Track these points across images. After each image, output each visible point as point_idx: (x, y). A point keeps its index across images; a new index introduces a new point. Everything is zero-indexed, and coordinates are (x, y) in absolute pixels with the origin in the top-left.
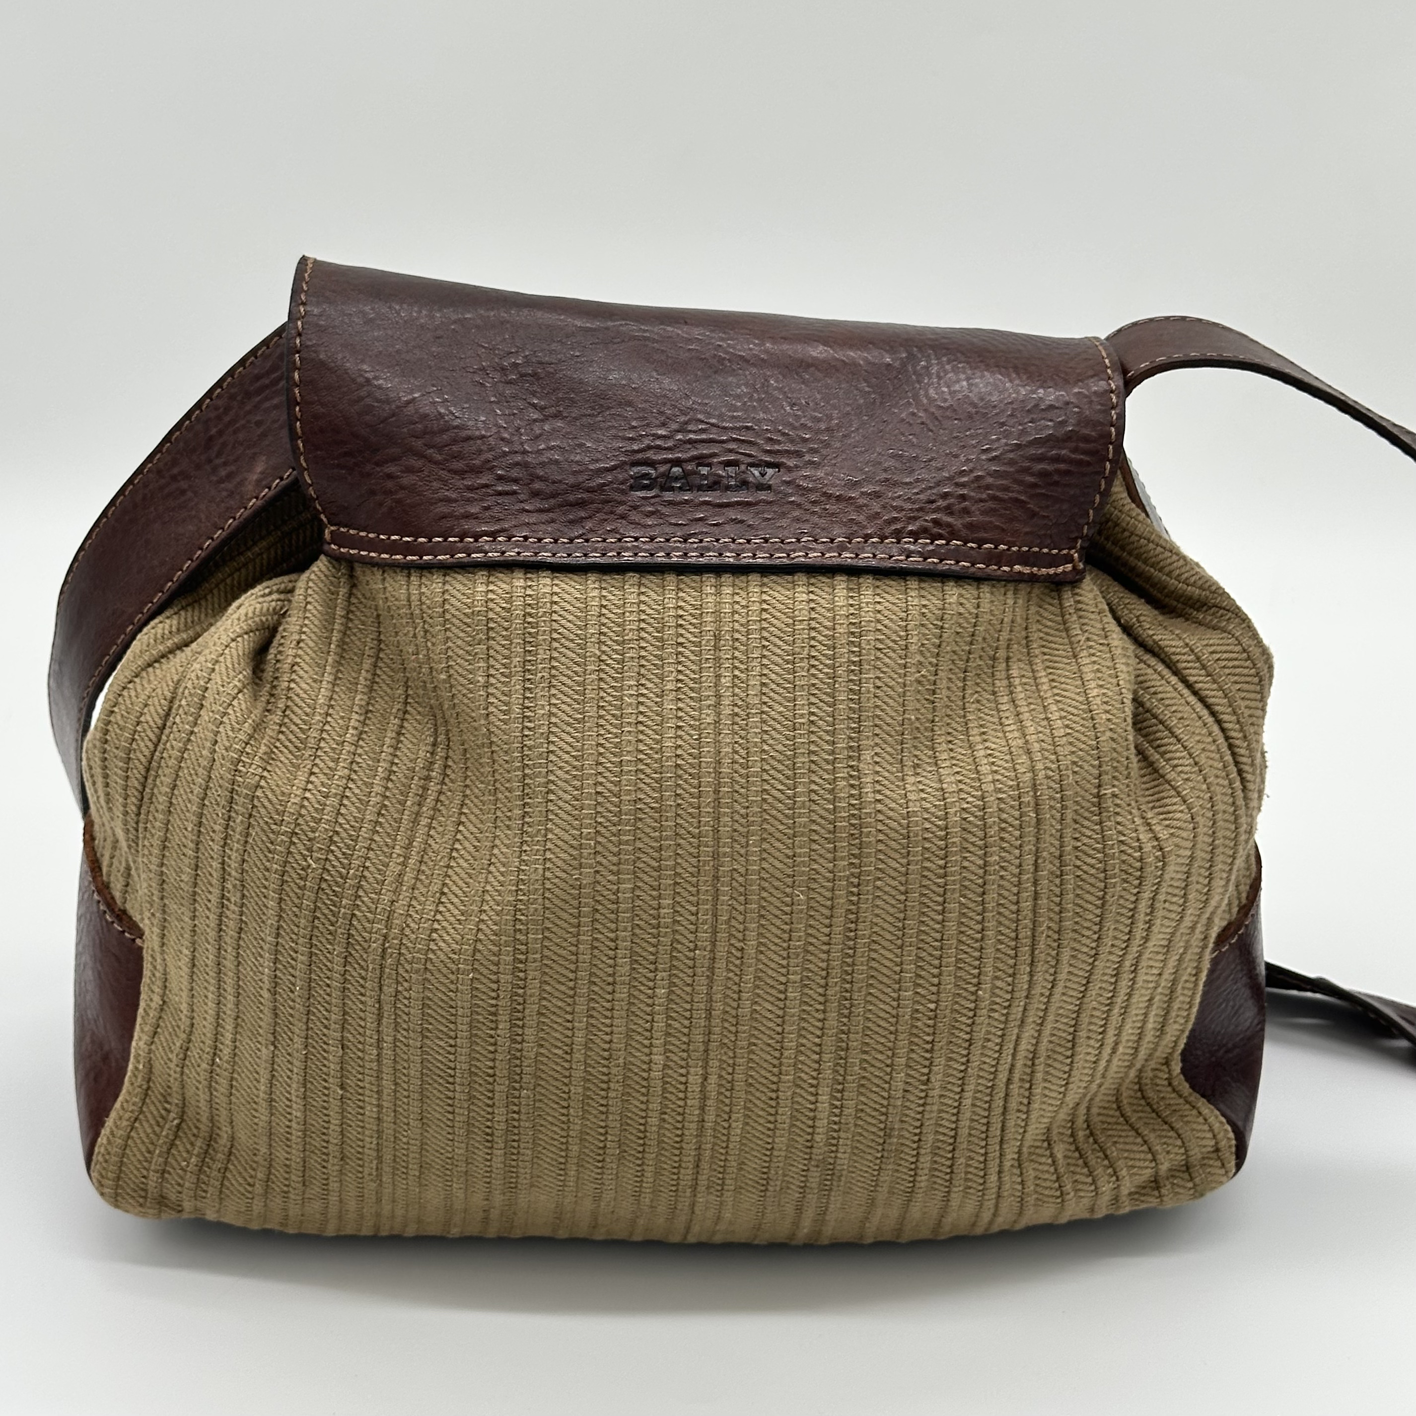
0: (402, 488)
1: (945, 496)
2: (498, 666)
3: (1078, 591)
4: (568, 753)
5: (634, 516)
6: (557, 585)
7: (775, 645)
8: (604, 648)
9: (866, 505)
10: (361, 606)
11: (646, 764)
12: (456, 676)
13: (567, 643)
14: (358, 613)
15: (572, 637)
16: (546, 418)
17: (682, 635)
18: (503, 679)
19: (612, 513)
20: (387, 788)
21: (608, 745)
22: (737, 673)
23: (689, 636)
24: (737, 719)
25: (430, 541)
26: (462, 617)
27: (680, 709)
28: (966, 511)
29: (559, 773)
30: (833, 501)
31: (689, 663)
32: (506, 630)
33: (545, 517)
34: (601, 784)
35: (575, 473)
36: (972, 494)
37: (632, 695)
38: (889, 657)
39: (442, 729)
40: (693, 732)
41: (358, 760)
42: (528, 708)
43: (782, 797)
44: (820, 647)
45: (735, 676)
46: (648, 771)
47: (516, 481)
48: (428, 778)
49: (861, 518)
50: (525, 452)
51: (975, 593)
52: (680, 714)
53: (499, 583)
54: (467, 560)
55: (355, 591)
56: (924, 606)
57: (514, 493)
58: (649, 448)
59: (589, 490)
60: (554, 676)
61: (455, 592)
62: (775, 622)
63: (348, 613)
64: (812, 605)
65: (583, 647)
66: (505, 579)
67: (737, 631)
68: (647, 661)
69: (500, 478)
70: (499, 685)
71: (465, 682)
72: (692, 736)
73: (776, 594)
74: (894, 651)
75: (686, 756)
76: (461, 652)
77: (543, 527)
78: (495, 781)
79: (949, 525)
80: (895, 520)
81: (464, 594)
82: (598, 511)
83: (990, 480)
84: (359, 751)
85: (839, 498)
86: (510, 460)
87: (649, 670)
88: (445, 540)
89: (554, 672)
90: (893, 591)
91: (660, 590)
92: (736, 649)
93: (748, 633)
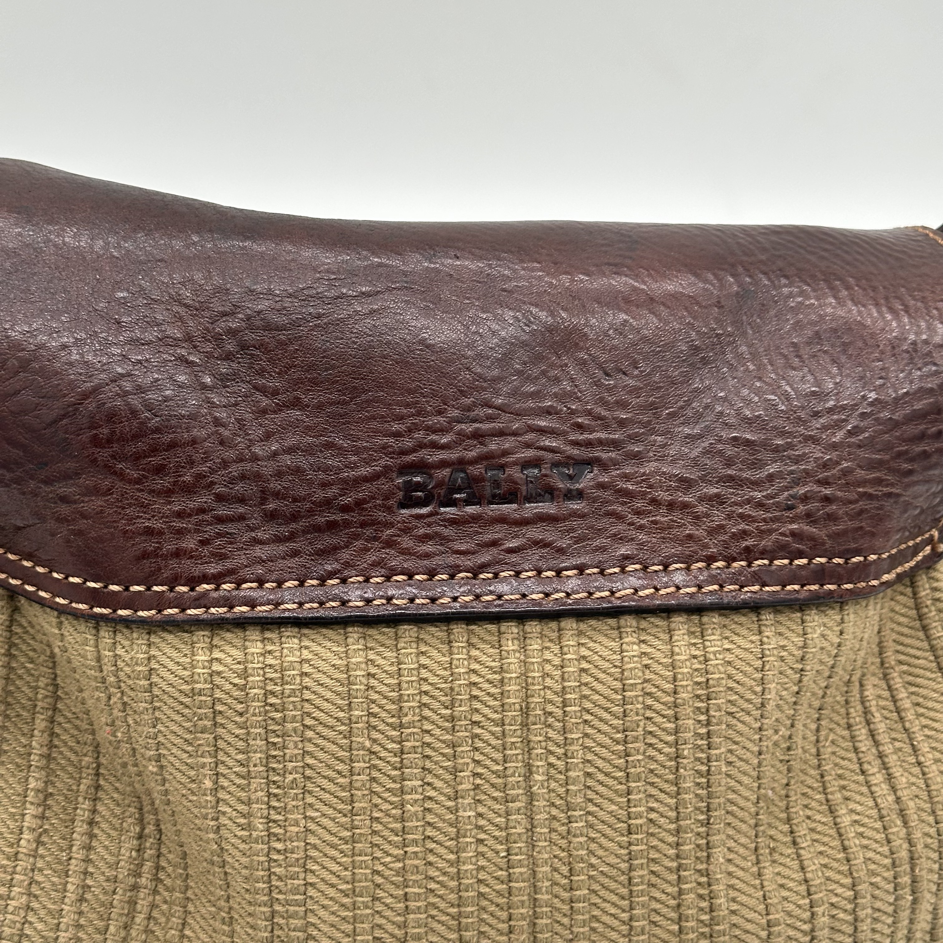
0: (84, 516)
1: (805, 499)
2: (231, 763)
3: (934, 574)
4: (333, 886)
5: (406, 542)
6: (307, 648)
7: (601, 720)
8: (375, 735)
9: (707, 516)
10: (26, 637)
11: (440, 896)
12: (170, 769)
13: (326, 732)
14: (24, 647)
15: (331, 722)
16: (279, 408)
17: (477, 710)
18: (238, 781)
19: (375, 539)
20: (81, 913)
21: (387, 873)
22: (552, 760)
23: (486, 711)
24: (556, 824)
25: (127, 589)
26: (177, 695)
27: (480, 815)
28: (832, 518)
29: (322, 913)
30: (663, 510)
31: (488, 750)
32: (241, 714)
33: (282, 548)
34: (380, 926)
35: (324, 485)
36: (839, 494)
37: (416, 801)
38: (743, 722)
39: (149, 818)
40: (499, 847)
41: (39, 878)
42: (274, 821)
43: (616, 923)
44: (659, 719)
45: (550, 765)
46: (442, 905)
47: (242, 500)
48: (135, 887)
49: (700, 532)
50: (255, 458)
51: (838, 618)
52: (482, 822)
53: (227, 648)
54: (181, 616)
55: (17, 617)
56: (783, 647)
57: (242, 518)
58: (421, 446)
59: (345, 509)
60: (309, 778)
61: (166, 661)
62: (599, 687)
63: (10, 647)
64: (646, 661)
65: (349, 735)
66: (235, 641)
67: (551, 702)
68: (433, 749)
69: (220, 498)
70: (232, 789)
71: (184, 780)
72: (497, 853)
73: (598, 647)
74: (748, 713)
75: (491, 881)
76: (177, 741)
77: (281, 563)
78: (230, 908)
79: (812, 538)
80: (744, 534)
81: (178, 663)
82: (356, 537)
83: (861, 473)
84: (40, 864)
85: (671, 506)
86: (235, 470)
87: (436, 763)
88: (149, 589)
89: (308, 772)
90: (745, 632)
91: (445, 648)
92: (550, 726)
93: (565, 704)
